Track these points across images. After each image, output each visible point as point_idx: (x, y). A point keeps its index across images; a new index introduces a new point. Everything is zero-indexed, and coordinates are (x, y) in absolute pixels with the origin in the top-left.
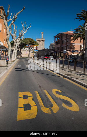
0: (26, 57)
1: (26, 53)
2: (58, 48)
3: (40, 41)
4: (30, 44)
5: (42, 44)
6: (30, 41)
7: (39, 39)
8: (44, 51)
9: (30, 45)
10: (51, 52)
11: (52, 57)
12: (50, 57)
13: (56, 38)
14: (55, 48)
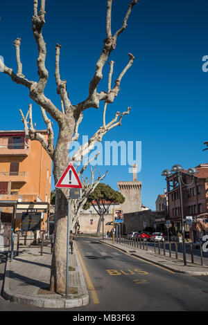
0: (92, 235)
1: (92, 223)
2: (176, 208)
3: (128, 187)
4: (102, 198)
5: (136, 197)
6: (102, 193)
7: (126, 184)
8: (141, 217)
9: (101, 202)
10: (159, 220)
11: (159, 235)
12: (156, 235)
13: (171, 183)
14: (171, 208)
